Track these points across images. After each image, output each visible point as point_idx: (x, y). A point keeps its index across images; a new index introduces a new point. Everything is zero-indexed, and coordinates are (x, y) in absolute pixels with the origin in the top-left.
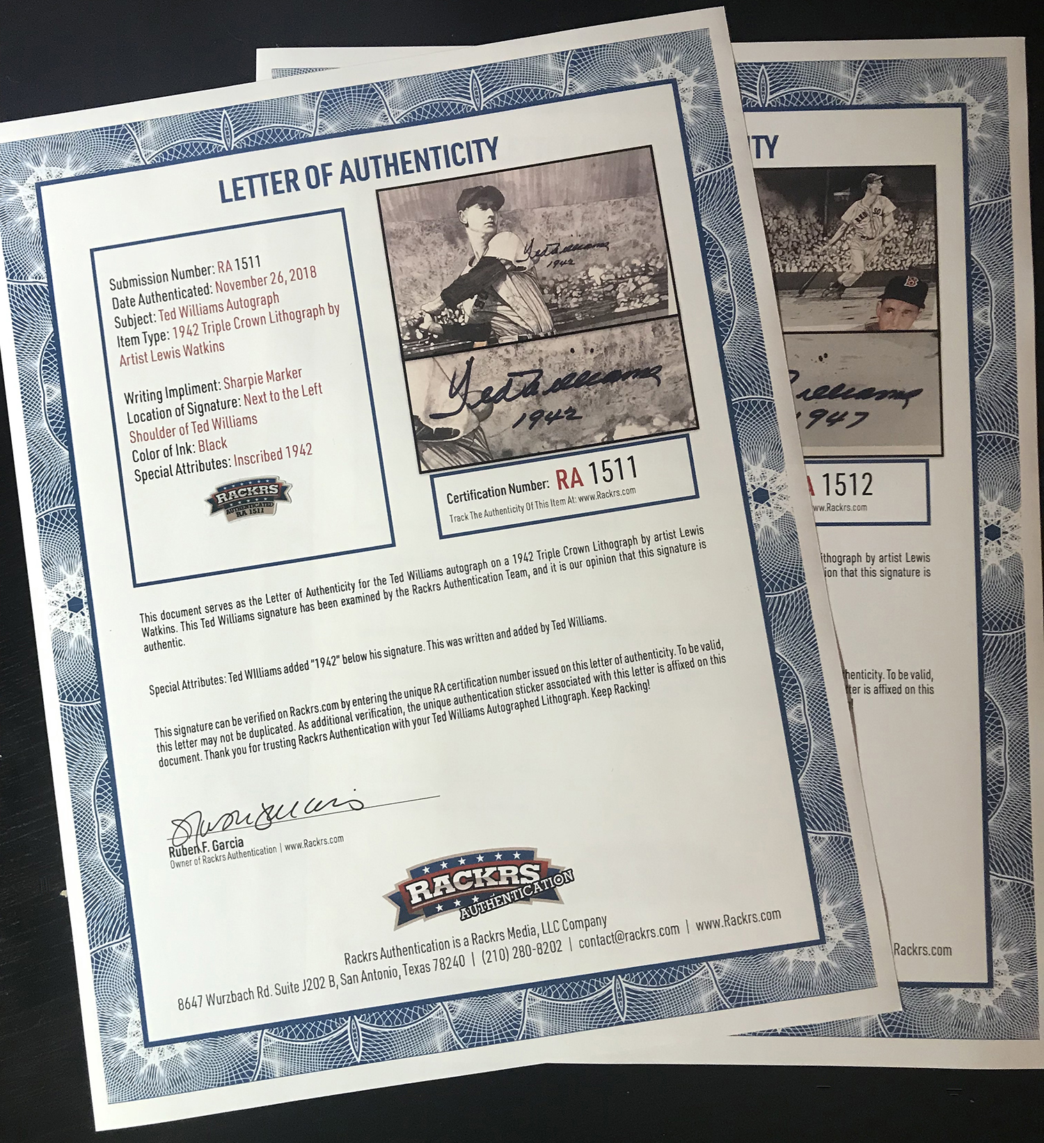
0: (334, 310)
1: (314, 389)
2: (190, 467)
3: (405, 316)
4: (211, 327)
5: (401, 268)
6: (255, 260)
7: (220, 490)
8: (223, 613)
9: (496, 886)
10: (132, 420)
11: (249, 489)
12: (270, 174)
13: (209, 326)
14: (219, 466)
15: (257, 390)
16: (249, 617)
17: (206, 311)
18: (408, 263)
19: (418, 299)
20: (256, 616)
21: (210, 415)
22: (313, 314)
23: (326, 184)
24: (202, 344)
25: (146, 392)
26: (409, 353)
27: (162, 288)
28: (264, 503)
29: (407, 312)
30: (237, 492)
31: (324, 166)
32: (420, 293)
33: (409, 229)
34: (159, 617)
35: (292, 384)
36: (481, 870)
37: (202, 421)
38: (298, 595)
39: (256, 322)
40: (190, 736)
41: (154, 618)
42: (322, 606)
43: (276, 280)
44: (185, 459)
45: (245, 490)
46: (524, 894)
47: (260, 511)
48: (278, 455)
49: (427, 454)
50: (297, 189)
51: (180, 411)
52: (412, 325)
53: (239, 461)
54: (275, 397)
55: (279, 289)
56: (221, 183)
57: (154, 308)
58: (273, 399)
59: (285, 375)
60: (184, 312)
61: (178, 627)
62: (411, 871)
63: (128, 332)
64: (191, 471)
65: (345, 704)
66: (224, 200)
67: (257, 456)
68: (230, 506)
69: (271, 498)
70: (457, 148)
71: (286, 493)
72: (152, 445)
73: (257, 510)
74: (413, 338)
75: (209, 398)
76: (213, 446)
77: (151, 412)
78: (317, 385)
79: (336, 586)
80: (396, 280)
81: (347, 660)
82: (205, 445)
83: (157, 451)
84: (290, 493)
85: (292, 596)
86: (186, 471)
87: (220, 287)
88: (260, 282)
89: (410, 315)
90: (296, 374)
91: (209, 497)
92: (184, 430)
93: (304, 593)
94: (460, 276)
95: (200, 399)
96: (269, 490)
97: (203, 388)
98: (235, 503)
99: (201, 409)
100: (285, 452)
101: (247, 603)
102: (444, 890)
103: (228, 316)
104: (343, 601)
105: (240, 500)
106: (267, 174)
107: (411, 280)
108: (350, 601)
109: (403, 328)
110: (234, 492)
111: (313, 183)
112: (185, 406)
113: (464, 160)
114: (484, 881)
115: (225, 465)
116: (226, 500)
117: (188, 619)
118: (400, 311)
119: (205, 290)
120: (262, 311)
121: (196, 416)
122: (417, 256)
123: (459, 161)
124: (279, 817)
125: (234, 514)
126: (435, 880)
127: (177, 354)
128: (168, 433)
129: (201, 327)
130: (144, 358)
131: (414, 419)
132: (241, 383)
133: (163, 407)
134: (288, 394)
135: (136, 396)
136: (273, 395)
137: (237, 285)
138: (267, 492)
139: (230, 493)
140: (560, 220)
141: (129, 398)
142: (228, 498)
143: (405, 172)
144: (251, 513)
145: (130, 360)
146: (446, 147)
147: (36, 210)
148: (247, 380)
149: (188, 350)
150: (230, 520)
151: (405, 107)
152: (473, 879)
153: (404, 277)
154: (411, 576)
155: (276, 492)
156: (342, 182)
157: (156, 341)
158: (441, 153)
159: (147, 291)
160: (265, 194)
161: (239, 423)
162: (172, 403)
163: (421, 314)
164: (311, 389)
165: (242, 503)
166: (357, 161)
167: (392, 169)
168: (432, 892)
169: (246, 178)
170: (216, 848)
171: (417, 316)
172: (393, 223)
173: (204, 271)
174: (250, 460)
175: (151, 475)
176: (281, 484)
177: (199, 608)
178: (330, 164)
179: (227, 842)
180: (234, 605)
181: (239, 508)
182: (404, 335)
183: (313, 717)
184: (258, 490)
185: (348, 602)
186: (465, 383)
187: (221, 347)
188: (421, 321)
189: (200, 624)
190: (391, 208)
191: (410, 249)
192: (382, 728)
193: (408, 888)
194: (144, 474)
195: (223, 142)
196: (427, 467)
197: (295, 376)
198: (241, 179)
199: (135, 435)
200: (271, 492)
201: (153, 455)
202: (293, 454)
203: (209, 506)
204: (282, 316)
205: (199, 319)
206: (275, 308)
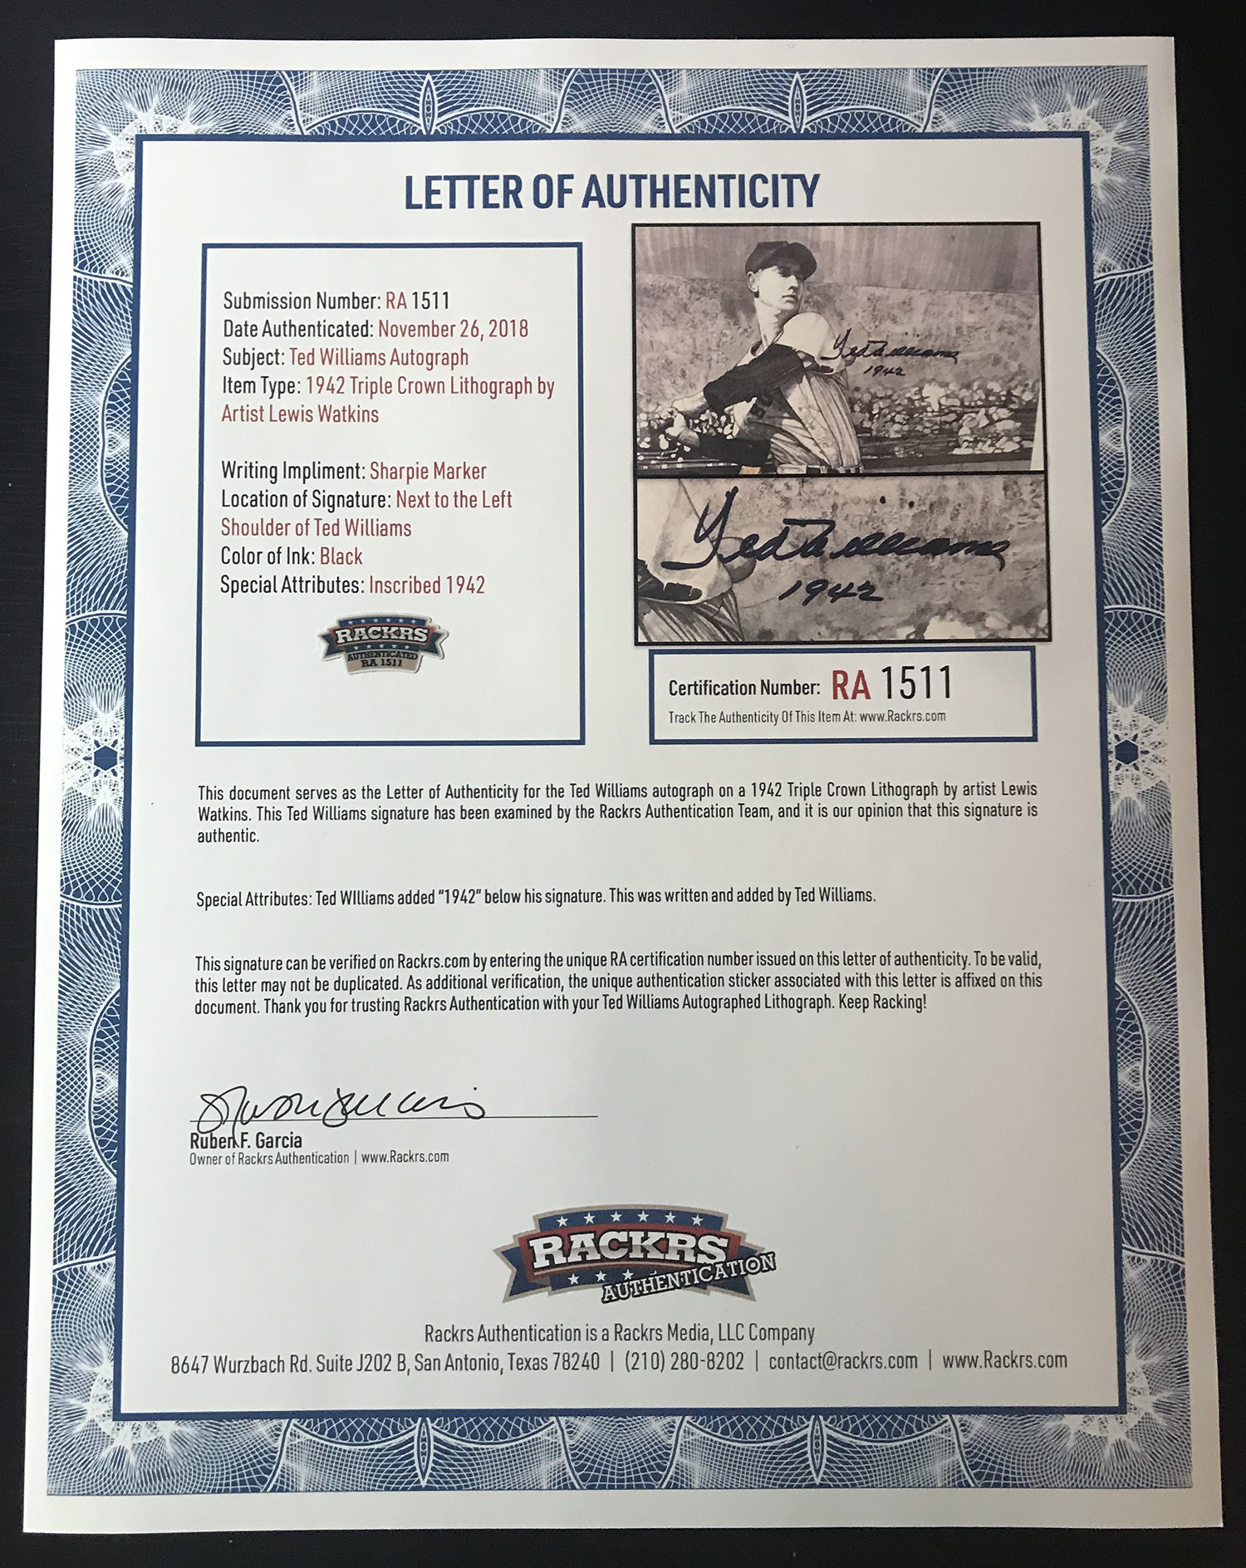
0: (547, 388)
1: (501, 498)
2: (304, 584)
3: (647, 413)
4: (363, 386)
5: (651, 342)
6: (441, 298)
7: (343, 624)
8: (322, 803)
9: (659, 1260)
10: (228, 502)
11: (385, 629)
12: (481, 178)
13: (360, 383)
14: (346, 589)
15: (417, 488)
16: (359, 815)
17: (359, 360)
18: (663, 336)
19: (669, 391)
20: (369, 815)
21: (342, 513)
22: (515, 389)
23: (561, 205)
24: (347, 408)
25: (254, 465)
26: (646, 467)
27: (299, 317)
28: (404, 653)
29: (651, 408)
30: (367, 631)
31: (562, 178)
32: (674, 382)
33: (671, 287)
34: (226, 794)
35: (470, 487)
36: (642, 1234)
37: (330, 519)
38: (434, 793)
39: (430, 388)
40: (247, 975)
41: (219, 795)
42: (467, 814)
43: (468, 332)
44: (297, 570)
45: (379, 629)
46: (699, 1278)
47: (398, 662)
48: (435, 587)
49: (649, 618)
50: (519, 205)
51: (300, 500)
52: (656, 427)
53: (376, 586)
54: (441, 501)
55: (470, 345)
56: (409, 180)
57: (284, 344)
58: (439, 504)
59: (461, 472)
60: (327, 357)
61: (253, 813)
62: (540, 1220)
63: (241, 373)
64: (304, 589)
65: (479, 962)
66: (410, 205)
67: (404, 582)
68: (354, 650)
69: (416, 647)
70: (759, 181)
71: (437, 643)
72: (253, 544)
73: (392, 662)
74: (655, 446)
75: (346, 487)
76: (342, 559)
77: (258, 494)
78: (506, 494)
79: (490, 789)
80: (642, 359)
81: (491, 898)
83: (259, 553)
84: (444, 645)
85: (425, 793)
86: (298, 589)
87: (384, 329)
88: (445, 331)
89: (654, 413)
90: (477, 473)
91: (325, 631)
92: (302, 529)
93: (443, 792)
94: (735, 367)
95: (332, 486)
96: (414, 635)
97: (340, 473)
98: (362, 646)
99: (332, 503)
100: (445, 584)
101: (359, 793)
102: (583, 1254)
103: (391, 373)
104: (497, 812)
105: (370, 644)
106: (478, 178)
107: (663, 361)
108: (507, 814)
109: (641, 429)
110: (363, 630)
111: (543, 199)
112: (309, 494)
113: (766, 201)
114: (644, 1250)
115: (355, 590)
116: (350, 639)
117: (268, 803)
118: (641, 404)
119: (363, 330)
120: (441, 373)
121: (322, 512)
122: (677, 329)
123: (759, 200)
124: (359, 1112)
125: (358, 662)
126: (573, 1238)
127: (307, 416)
128: (279, 529)
129: (349, 382)
130: (258, 414)
131: (639, 566)
132: (394, 474)
133: (274, 490)
134: (462, 499)
135: (239, 468)
136: (439, 499)
137: (410, 330)
138: (410, 638)
139: (357, 630)
140: (893, 308)
141: (229, 470)
142: (352, 637)
143: (678, 204)
144: (383, 664)
145: (238, 414)
146: (742, 177)
147: (132, 174)
148: (404, 471)
149: (325, 414)
150: (350, 669)
151: (692, 111)
152: (628, 1245)
153: (654, 355)
154: (601, 790)
155: (425, 639)
156: (585, 205)
157: (280, 392)
158: (734, 185)
159: (277, 317)
160: (471, 205)
161: (384, 531)
162: (290, 486)
163: (671, 413)
164: (496, 499)
165: (372, 648)
166: (610, 178)
167: (660, 197)
168: (566, 1255)
169: (446, 178)
170: (261, 1144)
171: (665, 415)
172: (650, 275)
173: (366, 302)
174: (392, 586)
175: (245, 586)
176: (433, 628)
177: (288, 790)
178: (571, 177)
179: (277, 1138)
180: (340, 794)
181: (367, 655)
182: (642, 440)
183: (430, 973)
184: (398, 633)
185: (505, 815)
186: (719, 526)
187: (374, 416)
188: (670, 423)
189: (285, 813)
190: (650, 254)
191: (668, 315)
192: (529, 1005)
193: (532, 1243)
194: (235, 584)
195: (420, 120)
196: (648, 637)
197: (476, 475)
198: (438, 178)
199: (230, 525)
200: (416, 638)
201: (252, 558)
202: (456, 588)
203: (324, 646)
204: (470, 385)
205: (348, 371)
206: (461, 372)
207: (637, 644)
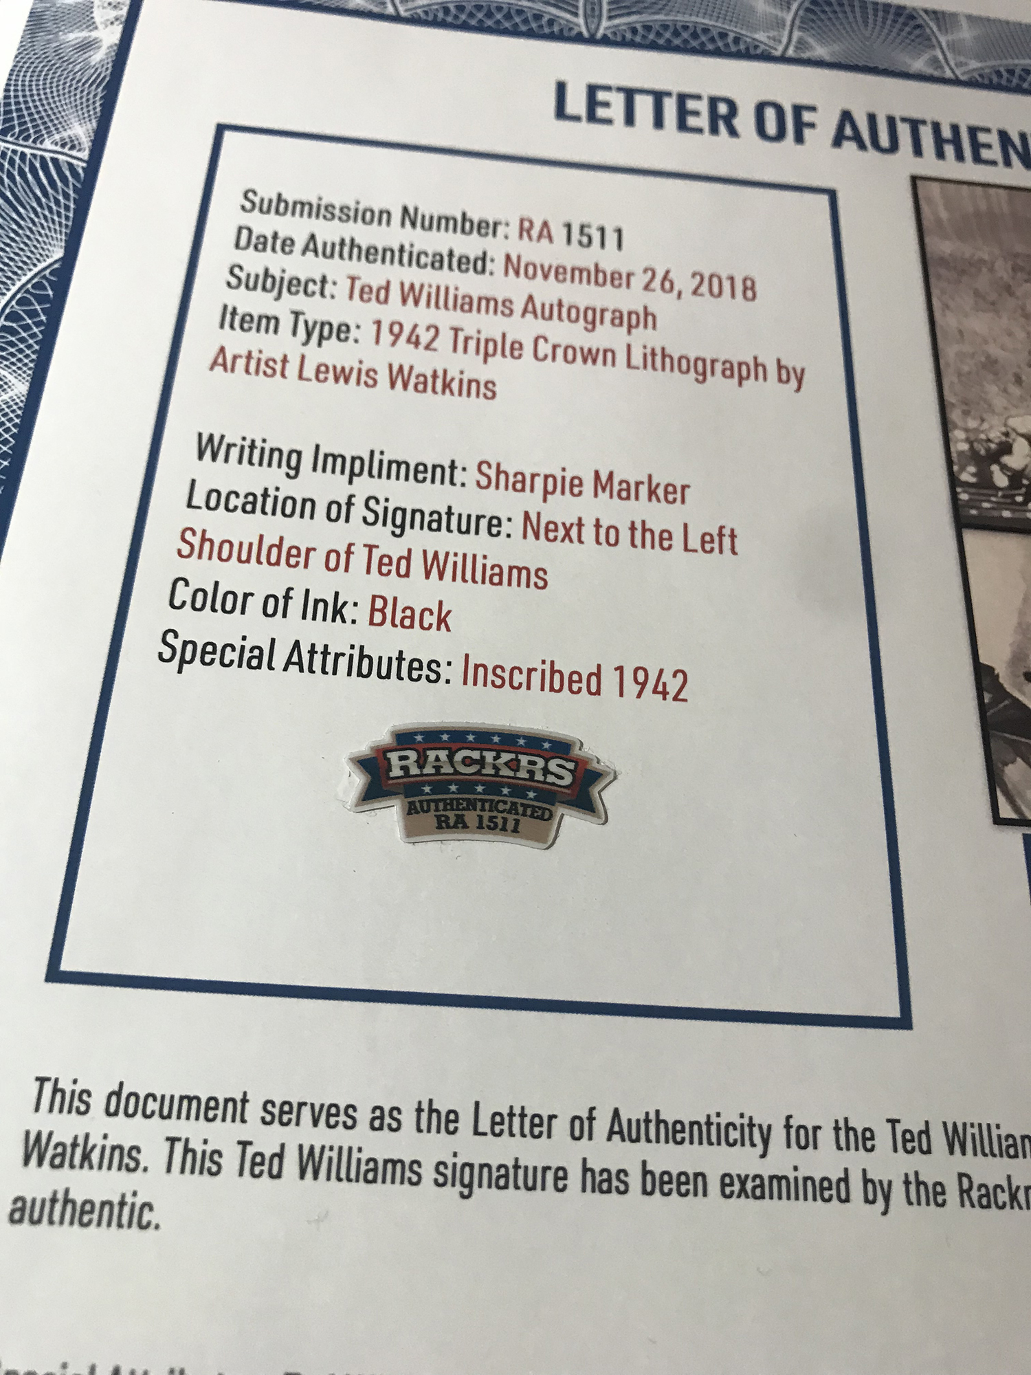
0: (791, 376)
1: (716, 539)
2: (330, 659)
3: (966, 430)
4: (472, 343)
5: (961, 332)
6: (611, 238)
7: (404, 739)
8: (319, 1137)
10: (199, 499)
11: (489, 756)
12: (675, 96)
13: (467, 338)
14: (415, 674)
15: (561, 509)
16: (404, 1171)
17: (467, 304)
18: (979, 324)
19: (999, 402)
20: (428, 1173)
21: (418, 540)
22: (740, 372)
23: (799, 140)
24: (440, 373)
25: (259, 444)
26: (974, 512)
27: (365, 235)
28: (525, 807)
29: (972, 424)
30: (450, 758)
31: (798, 110)
32: (1005, 391)
33: (982, 261)
34: (98, 1102)
35: (659, 516)
37: (395, 548)
38: (581, 1127)
39: (590, 356)
41: (79, 1104)
42: (657, 1183)
43: (656, 284)
44: (317, 633)
45: (476, 755)
47: (511, 825)
48: (591, 683)
49: (1014, 771)
50: (733, 132)
51: (339, 511)
52: (983, 452)
53: (475, 673)
54: (607, 536)
55: (659, 302)
56: (561, 86)
57: (338, 270)
58: (602, 538)
59: (644, 490)
60: (411, 294)
61: (154, 1154)
63: (256, 303)
64: (329, 668)
66: (561, 116)
67: (530, 671)
68: (422, 793)
69: (550, 797)
71: (595, 791)
72: (234, 577)
73: (500, 821)
74: (985, 482)
75: (430, 497)
76: (410, 619)
77: (259, 493)
78: (727, 532)
79: (709, 1124)
80: (950, 352)
82: (389, 611)
83: (246, 596)
84: (609, 796)
85: (561, 1127)
86: (317, 665)
87: (512, 265)
88: (618, 279)
89: (977, 430)
90: (674, 493)
91: (363, 748)
92: (338, 560)
93: (602, 1125)
95: (402, 494)
96: (546, 771)
97: (419, 472)
98: (440, 786)
99: (400, 521)
100: (610, 680)
101: (408, 1118)
103: (523, 329)
104: (726, 1180)
105: (456, 782)
106: (669, 94)
107: (983, 359)
108: (749, 1185)
109: (961, 453)
110: (443, 755)
111: (771, 131)
112: (359, 502)
115: (433, 676)
116: (414, 770)
117: (194, 1131)
118: (955, 415)
119: (480, 264)
120: (607, 336)
121: (381, 535)
122: (1000, 317)
125: (430, 819)
127: (368, 378)
128: (295, 556)
129: (446, 337)
130: (278, 367)
131: (983, 675)
132: (521, 483)
133: (290, 488)
134: (642, 534)
135: (229, 446)
136: (602, 532)
137: (559, 273)
138: (539, 776)
139: (432, 755)
141: (209, 447)
142: (421, 767)
143: (977, 160)
145: (241, 363)
147: (118, 29)
148: (539, 482)
149: (399, 376)
150: (411, 832)
153: (967, 348)
154: (956, 1138)
155: (568, 782)
156: (836, 144)
157: (321, 337)
159: (329, 232)
160: (659, 125)
161: (496, 576)
162: (329, 487)
163: (1007, 434)
164: (708, 538)
165: (459, 791)
166: (872, 117)
167: (949, 149)
171: (996, 435)
172: (947, 243)
173: (485, 228)
174: (506, 676)
175: (209, 653)
176: (586, 761)
177: (245, 1101)
178: (813, 109)
180: (364, 1116)
181: (449, 805)
182: (963, 469)
184: (514, 765)
185: (743, 1190)
187: (489, 390)
188: (1006, 448)
189: (230, 1160)
190: (944, 215)
191: (984, 298)
194: (190, 647)
195: (581, 21)
196: (1016, 809)
197: (670, 497)
199: (196, 541)
200: (551, 779)
201: (234, 603)
202: (631, 688)
203: (358, 781)
204: (657, 359)
205: (446, 319)
206: (642, 338)
207: (998, 820)
